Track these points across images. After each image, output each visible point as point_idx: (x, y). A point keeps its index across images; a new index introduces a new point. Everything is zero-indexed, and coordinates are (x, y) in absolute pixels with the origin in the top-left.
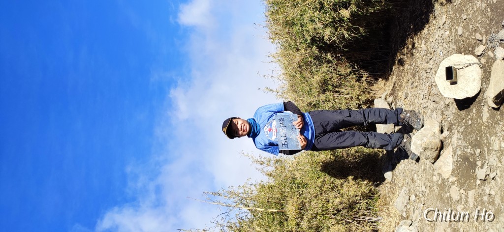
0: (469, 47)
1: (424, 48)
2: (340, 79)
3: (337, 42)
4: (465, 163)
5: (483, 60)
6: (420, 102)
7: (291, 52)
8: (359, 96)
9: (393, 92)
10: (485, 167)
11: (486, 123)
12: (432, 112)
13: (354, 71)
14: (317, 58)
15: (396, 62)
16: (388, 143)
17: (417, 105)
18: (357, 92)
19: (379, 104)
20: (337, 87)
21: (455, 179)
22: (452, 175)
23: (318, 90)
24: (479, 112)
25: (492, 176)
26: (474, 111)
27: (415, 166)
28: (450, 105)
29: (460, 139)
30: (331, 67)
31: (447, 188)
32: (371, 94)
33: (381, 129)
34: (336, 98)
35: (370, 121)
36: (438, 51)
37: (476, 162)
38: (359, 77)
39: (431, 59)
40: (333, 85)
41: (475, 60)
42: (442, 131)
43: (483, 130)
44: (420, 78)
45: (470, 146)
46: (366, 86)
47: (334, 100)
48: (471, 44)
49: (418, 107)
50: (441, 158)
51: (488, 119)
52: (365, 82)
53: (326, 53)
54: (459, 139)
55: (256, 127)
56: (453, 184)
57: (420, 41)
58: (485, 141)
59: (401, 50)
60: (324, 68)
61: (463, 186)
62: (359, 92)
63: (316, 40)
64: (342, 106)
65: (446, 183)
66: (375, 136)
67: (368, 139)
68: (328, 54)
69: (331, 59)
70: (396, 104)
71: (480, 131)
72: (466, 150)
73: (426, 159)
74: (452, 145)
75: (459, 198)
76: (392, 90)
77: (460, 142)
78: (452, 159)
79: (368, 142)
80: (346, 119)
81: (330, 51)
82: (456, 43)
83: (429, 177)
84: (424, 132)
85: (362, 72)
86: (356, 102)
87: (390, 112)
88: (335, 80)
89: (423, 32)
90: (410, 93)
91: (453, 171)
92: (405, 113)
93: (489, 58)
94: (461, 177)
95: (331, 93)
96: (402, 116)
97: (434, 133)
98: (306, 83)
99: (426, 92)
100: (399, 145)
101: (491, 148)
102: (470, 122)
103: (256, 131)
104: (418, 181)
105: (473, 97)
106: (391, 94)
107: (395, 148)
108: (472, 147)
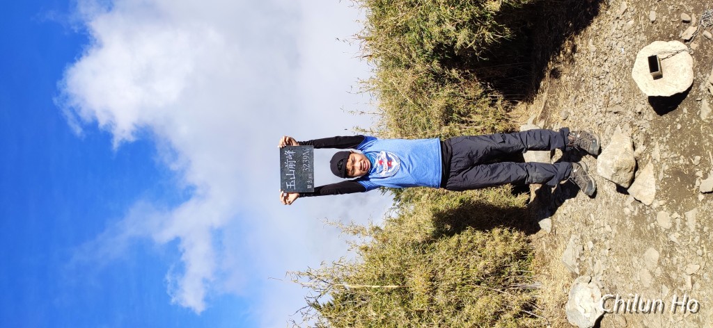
1: (592, 48)
2: (468, 104)
3: (474, 48)
4: (676, 179)
6: (591, 120)
8: (494, 125)
9: (544, 116)
11: (707, 121)
12: (614, 127)
13: (486, 93)
15: (547, 74)
17: (586, 124)
20: (464, 115)
23: (438, 121)
24: (694, 110)
26: (685, 110)
29: (665, 151)
30: (457, 87)
31: (649, 218)
33: (530, 157)
34: (463, 130)
36: (617, 48)
37: (695, 172)
38: (493, 101)
39: (605, 61)
40: (459, 113)
41: (683, 46)
42: (634, 147)
43: (702, 131)
44: (589, 89)
45: (682, 156)
46: (503, 112)
48: (672, 30)
52: (501, 107)
53: (450, 69)
54: (662, 152)
56: (660, 208)
57: (584, 42)
59: (555, 57)
61: (677, 208)
62: (494, 120)
63: (437, 52)
67: (527, 171)
68: (454, 70)
69: (457, 76)
71: (698, 134)
74: (652, 161)
75: (671, 225)
76: (542, 112)
77: (665, 154)
78: (654, 179)
79: (528, 175)
80: (499, 146)
82: (647, 33)
84: (613, 150)
85: (496, 94)
89: (589, 28)
90: (572, 112)
91: (658, 193)
93: (704, 40)
94: (672, 197)
95: (457, 124)
96: (570, 138)
97: (626, 150)
102: (679, 126)
106: (542, 118)
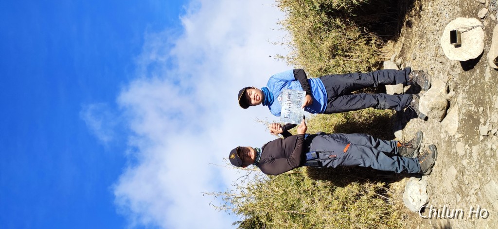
0: (473, 10)
1: (431, 10)
2: (350, 43)
3: (345, 8)
4: (470, 121)
5: (486, 23)
6: (428, 63)
7: (300, 19)
8: (368, 59)
9: (402, 54)
10: (488, 124)
11: (488, 83)
12: (439, 72)
13: (363, 35)
14: (326, 24)
15: (405, 24)
16: (397, 104)
17: (425, 66)
18: (366, 55)
19: (388, 65)
20: (346, 51)
21: (460, 135)
22: (457, 132)
23: (328, 56)
24: (482, 72)
25: (493, 132)
26: (478, 71)
27: (424, 125)
28: (456, 65)
29: (465, 98)
30: (340, 32)
31: (453, 145)
32: (381, 57)
33: (391, 90)
34: (346, 62)
35: (379, 82)
36: (444, 13)
37: (479, 119)
38: (368, 41)
39: (437, 21)
40: (342, 50)
41: (478, 23)
42: (448, 91)
43: (486, 90)
44: (428, 40)
45: (474, 105)
46: (376, 49)
47: (344, 64)
48: (474, 7)
49: (426, 67)
50: (447, 116)
51: (490, 79)
52: (374, 45)
53: (335, 18)
54: (463, 98)
55: (270, 95)
56: (459, 140)
57: (427, 3)
58: (488, 100)
59: (409, 12)
60: (334, 34)
61: (468, 142)
62: (369, 55)
63: (324, 7)
64: (352, 69)
65: (453, 140)
66: (385, 97)
67: (378, 100)
68: (337, 20)
69: (340, 24)
70: (405, 65)
71: (483, 90)
72: (470, 108)
73: (434, 118)
74: (458, 104)
75: (464, 152)
76: (401, 51)
77: (465, 100)
78: (457, 117)
79: (378, 103)
80: (357, 82)
81: (338, 17)
82: (461, 6)
83: (437, 135)
84: (431, 93)
85: (371, 35)
86: (365, 65)
87: (398, 73)
88: (345, 45)
90: (418, 55)
91: (459, 128)
92: (414, 73)
93: (491, 21)
94: (466, 133)
95: (342, 58)
96: (411, 76)
97: (441, 93)
98: (316, 49)
99: (433, 54)
100: (408, 105)
101: (493, 106)
102: (474, 82)
103: (269, 100)
104: (427, 139)
105: (476, 59)
106: (400, 56)
107: (404, 108)
108: (476, 106)
